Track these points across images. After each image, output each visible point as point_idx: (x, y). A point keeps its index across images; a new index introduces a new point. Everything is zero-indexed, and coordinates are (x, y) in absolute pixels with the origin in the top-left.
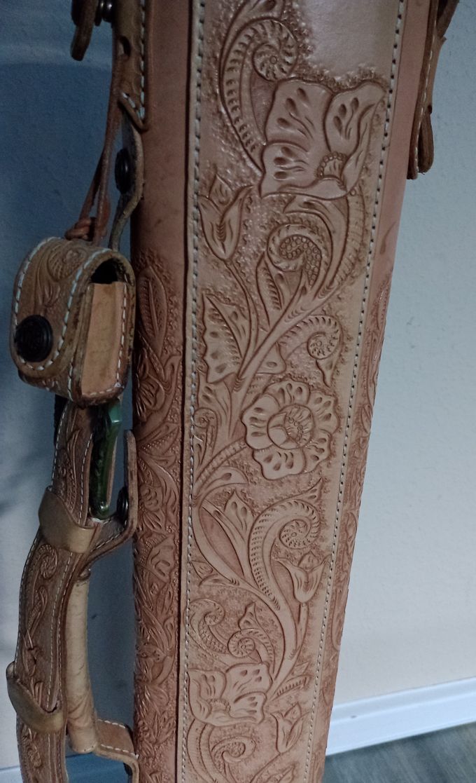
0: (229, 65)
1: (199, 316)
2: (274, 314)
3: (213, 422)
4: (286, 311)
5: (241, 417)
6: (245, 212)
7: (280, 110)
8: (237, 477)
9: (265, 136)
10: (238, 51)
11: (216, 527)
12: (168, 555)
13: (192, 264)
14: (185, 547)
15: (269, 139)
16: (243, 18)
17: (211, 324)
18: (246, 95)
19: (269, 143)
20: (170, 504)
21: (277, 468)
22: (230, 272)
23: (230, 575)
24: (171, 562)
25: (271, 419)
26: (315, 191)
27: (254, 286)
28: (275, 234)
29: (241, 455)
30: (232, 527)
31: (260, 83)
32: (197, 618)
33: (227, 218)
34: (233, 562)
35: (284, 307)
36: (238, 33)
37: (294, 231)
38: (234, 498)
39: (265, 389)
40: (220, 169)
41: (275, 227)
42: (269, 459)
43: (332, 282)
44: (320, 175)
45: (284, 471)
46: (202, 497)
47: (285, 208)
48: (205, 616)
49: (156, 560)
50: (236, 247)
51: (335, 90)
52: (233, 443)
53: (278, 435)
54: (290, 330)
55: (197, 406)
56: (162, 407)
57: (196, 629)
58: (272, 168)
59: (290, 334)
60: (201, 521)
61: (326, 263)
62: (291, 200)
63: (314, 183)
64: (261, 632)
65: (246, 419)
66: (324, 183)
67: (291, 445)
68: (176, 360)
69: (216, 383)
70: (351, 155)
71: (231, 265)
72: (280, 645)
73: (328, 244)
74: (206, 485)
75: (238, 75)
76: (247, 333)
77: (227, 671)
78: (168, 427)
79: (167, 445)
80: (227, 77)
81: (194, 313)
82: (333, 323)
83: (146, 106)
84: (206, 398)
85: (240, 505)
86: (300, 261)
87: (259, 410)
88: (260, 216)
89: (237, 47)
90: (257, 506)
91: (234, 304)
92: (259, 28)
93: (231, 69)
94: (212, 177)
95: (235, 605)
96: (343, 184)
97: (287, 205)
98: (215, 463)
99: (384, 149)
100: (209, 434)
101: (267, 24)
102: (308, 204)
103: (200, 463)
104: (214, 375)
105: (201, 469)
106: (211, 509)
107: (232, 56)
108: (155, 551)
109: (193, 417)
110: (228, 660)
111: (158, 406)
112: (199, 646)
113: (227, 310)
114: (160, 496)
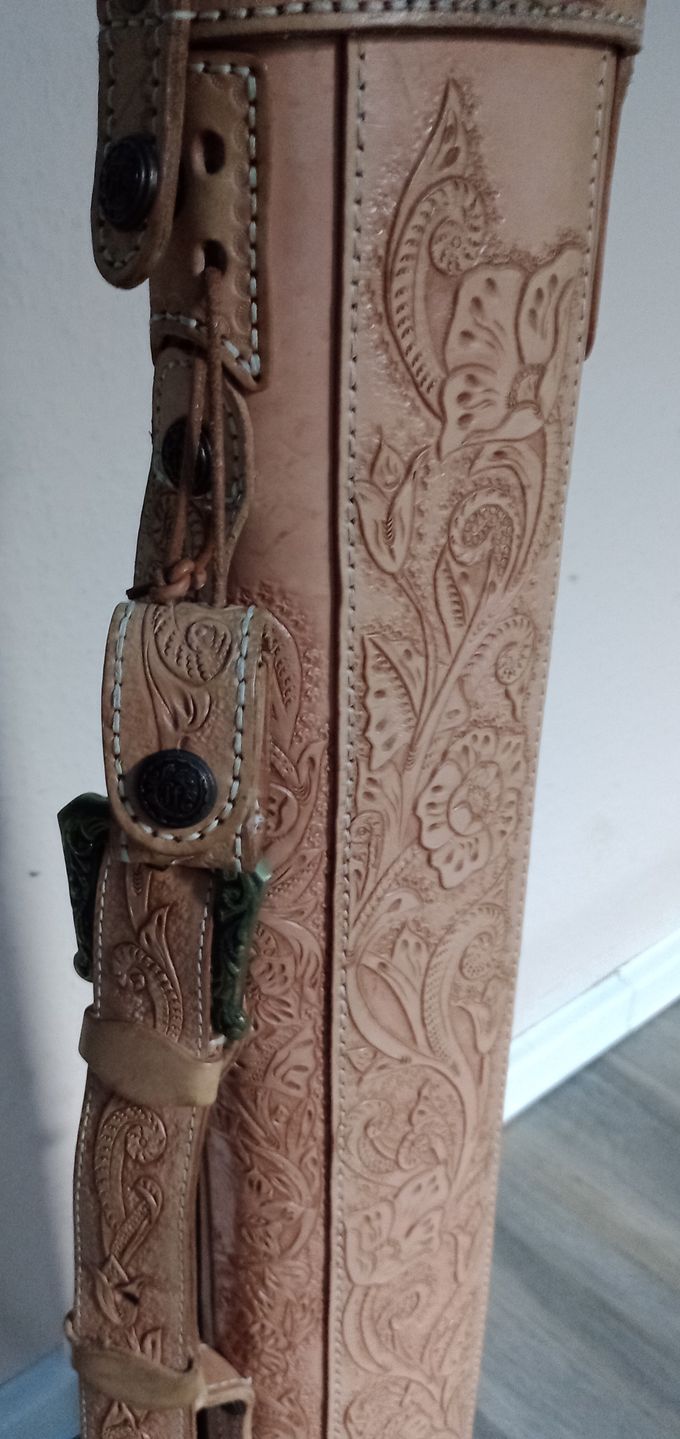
0: (399, 265)
1: (358, 670)
2: (456, 633)
3: (377, 829)
4: (470, 627)
5: (415, 808)
6: (420, 492)
7: (463, 320)
8: (409, 900)
9: (443, 363)
10: (411, 242)
11: (381, 987)
12: (307, 1057)
13: (347, 592)
14: (337, 1031)
15: (451, 367)
16: (416, 187)
17: (377, 680)
18: (420, 306)
19: (449, 374)
20: (308, 975)
21: (459, 867)
22: (401, 590)
23: (396, 1050)
24: (310, 1063)
25: (452, 796)
26: (504, 433)
27: (431, 603)
28: (458, 514)
29: (414, 867)
30: (401, 979)
31: (438, 279)
32: (357, 1133)
33: (396, 509)
34: (403, 1032)
35: (468, 619)
36: (411, 212)
37: (482, 500)
38: (405, 935)
39: (445, 754)
40: (387, 431)
41: (458, 499)
42: (449, 858)
43: (525, 562)
44: (513, 404)
45: (469, 867)
46: (362, 949)
47: (470, 468)
48: (366, 1127)
49: (281, 1070)
50: (409, 549)
51: (528, 267)
52: (404, 851)
53: (460, 817)
54: (475, 654)
55: (355, 813)
56: (291, 829)
57: (354, 1152)
58: (454, 411)
59: (475, 660)
60: (360, 987)
61: (518, 537)
62: (477, 455)
63: (506, 419)
65: (422, 811)
66: (518, 416)
67: (477, 826)
68: (319, 749)
69: (382, 768)
70: (548, 362)
71: (402, 582)
73: (520, 508)
74: (367, 929)
75: (412, 278)
76: (423, 677)
77: (396, 1196)
78: (304, 858)
79: (303, 884)
80: (396, 285)
81: (351, 668)
82: (525, 622)
83: (262, 352)
84: (369, 795)
85: (412, 941)
86: (487, 545)
87: (437, 789)
88: (439, 491)
89: (410, 234)
90: (434, 935)
91: (405, 638)
92: (438, 197)
93: (403, 271)
94: (374, 448)
95: (406, 1094)
96: (538, 410)
97: (472, 463)
98: (379, 892)
100: (372, 849)
101: (449, 188)
102: (499, 454)
103: (359, 897)
104: (380, 756)
105: (360, 906)
106: (373, 962)
107: (405, 250)
108: (281, 1055)
109: (348, 829)
110: (396, 1179)
111: (284, 828)
112: (358, 1176)
113: (396, 650)
114: (290, 969)
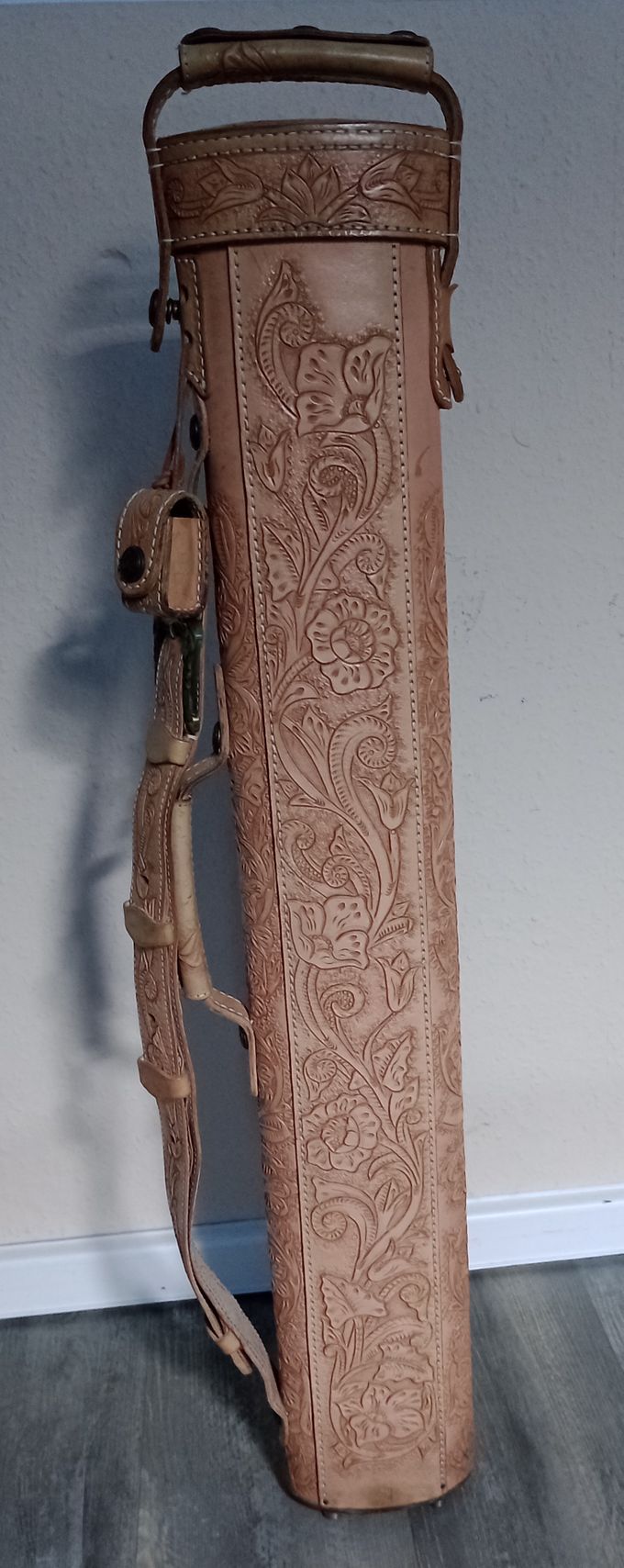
0: (262, 341)
1: (260, 542)
2: (323, 535)
3: (281, 638)
4: (332, 532)
5: (306, 633)
6: (287, 451)
7: (306, 368)
8: (309, 692)
9: (296, 389)
10: (268, 330)
11: (296, 742)
12: (258, 778)
13: (250, 499)
14: (272, 766)
15: (300, 391)
16: (269, 306)
17: (270, 548)
18: (277, 361)
19: (301, 394)
20: (254, 724)
21: (345, 681)
22: (281, 502)
23: (315, 794)
24: (261, 784)
25: (332, 634)
26: (343, 427)
27: (303, 513)
28: (314, 466)
29: (310, 670)
30: (310, 742)
31: (287, 349)
32: (290, 841)
33: (273, 458)
34: (316, 781)
35: (330, 529)
36: (267, 317)
37: (330, 462)
38: (309, 714)
39: (324, 605)
40: (264, 419)
41: (315, 460)
42: (336, 673)
43: (370, 503)
44: (346, 414)
45: (351, 685)
46: (281, 713)
47: (319, 445)
48: (297, 839)
49: (248, 785)
50: (283, 480)
51: (348, 346)
52: (301, 658)
53: (342, 649)
54: (338, 549)
55: (266, 623)
56: (239, 630)
57: (290, 854)
58: (304, 414)
59: (338, 552)
60: (283, 739)
61: (362, 487)
62: (324, 437)
63: (341, 421)
64: (353, 860)
65: (311, 637)
66: (349, 421)
67: (355, 659)
68: (246, 584)
69: (280, 601)
70: (370, 394)
71: (280, 494)
72: (374, 875)
73: (362, 471)
74: (283, 701)
75: (270, 348)
76: (302, 554)
77: (325, 902)
78: (245, 648)
79: (247, 665)
80: (261, 350)
81: (256, 540)
82: (377, 540)
83: (206, 379)
84: (273, 615)
85: (316, 720)
86: (339, 488)
87: (320, 624)
88: (300, 453)
89: (266, 327)
90: (331, 722)
91: (287, 529)
92: (281, 311)
93: (264, 344)
94: (259, 427)
95: (324, 828)
96: (366, 418)
97: (321, 441)
98: (288, 679)
99: (400, 386)
100: (280, 650)
101: (287, 307)
102: (339, 439)
103: (275, 678)
104: (278, 594)
105: (276, 684)
106: (290, 724)
107: (264, 334)
108: (247, 775)
109: (264, 634)
110: (325, 890)
111: (236, 629)
112: (294, 873)
113: (282, 536)
114: (245, 717)
